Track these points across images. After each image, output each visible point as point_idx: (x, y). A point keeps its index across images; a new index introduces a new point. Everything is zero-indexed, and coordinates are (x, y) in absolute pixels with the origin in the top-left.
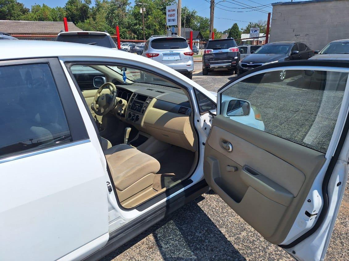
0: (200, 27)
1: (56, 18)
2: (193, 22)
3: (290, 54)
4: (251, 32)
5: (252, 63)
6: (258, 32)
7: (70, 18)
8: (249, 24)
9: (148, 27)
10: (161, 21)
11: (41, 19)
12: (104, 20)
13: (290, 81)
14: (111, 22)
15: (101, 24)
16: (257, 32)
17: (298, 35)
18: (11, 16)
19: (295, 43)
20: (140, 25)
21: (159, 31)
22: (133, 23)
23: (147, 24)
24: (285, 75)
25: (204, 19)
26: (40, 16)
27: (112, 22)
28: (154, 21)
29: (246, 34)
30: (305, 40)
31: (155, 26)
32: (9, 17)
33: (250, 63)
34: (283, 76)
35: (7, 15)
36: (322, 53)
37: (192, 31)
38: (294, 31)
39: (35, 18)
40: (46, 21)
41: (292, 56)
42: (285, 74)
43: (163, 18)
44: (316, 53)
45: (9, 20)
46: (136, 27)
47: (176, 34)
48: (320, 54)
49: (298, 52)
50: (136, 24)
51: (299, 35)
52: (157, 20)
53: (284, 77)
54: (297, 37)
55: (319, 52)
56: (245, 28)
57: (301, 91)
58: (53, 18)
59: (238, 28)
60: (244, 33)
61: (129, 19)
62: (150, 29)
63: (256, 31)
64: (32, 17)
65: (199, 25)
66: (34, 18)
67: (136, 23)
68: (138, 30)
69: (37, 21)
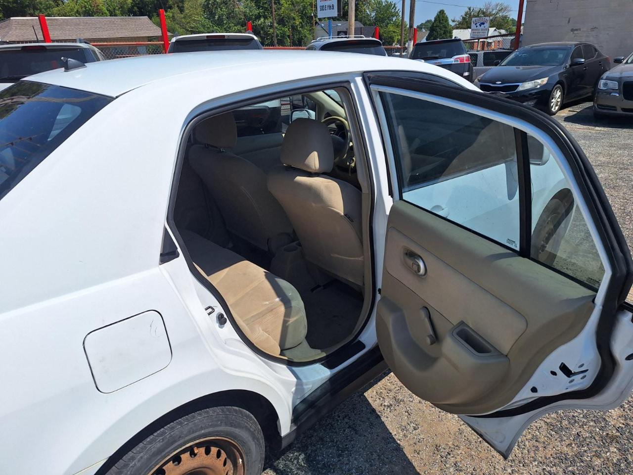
0: (375, 19)
1: (114, 9)
2: (363, 10)
3: (568, 65)
4: (473, 26)
5: (500, 82)
6: (487, 25)
7: (137, 9)
8: (468, 10)
9: (281, 22)
10: (304, 10)
11: (88, 13)
12: (199, 10)
13: (569, 115)
14: (212, 15)
15: (194, 20)
16: (485, 24)
17: (576, 30)
18: (35, 8)
19: (576, 45)
20: (265, 17)
21: (301, 29)
22: (252, 15)
23: (279, 15)
24: (559, 104)
25: (384, 4)
26: (85, 7)
27: (215, 14)
28: (291, 10)
29: (462, 30)
30: (591, 39)
31: (294, 19)
32: (32, 11)
33: (497, 83)
34: (556, 106)
35: (27, 6)
36: (629, 61)
37: (362, 26)
38: (570, 22)
39: (77, 11)
40: (98, 15)
41: (573, 69)
42: (558, 102)
43: (308, 3)
44: (618, 61)
45: (32, 15)
46: (260, 22)
47: (345, 33)
48: (627, 63)
49: (583, 60)
50: (258, 17)
51: (580, 29)
52: (296, 7)
53: (557, 108)
54: (575, 32)
55: (624, 59)
56: (459, 19)
57: (594, 132)
58: (109, 10)
59: (447, 20)
60: (457, 28)
61: (246, 8)
62: (284, 25)
63: (483, 24)
64: (72, 10)
65: (373, 14)
66: (75, 10)
67: (259, 13)
68: (262, 28)
69: (81, 16)
